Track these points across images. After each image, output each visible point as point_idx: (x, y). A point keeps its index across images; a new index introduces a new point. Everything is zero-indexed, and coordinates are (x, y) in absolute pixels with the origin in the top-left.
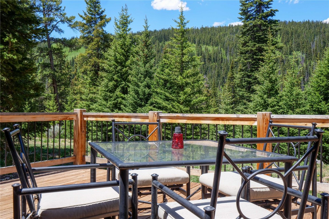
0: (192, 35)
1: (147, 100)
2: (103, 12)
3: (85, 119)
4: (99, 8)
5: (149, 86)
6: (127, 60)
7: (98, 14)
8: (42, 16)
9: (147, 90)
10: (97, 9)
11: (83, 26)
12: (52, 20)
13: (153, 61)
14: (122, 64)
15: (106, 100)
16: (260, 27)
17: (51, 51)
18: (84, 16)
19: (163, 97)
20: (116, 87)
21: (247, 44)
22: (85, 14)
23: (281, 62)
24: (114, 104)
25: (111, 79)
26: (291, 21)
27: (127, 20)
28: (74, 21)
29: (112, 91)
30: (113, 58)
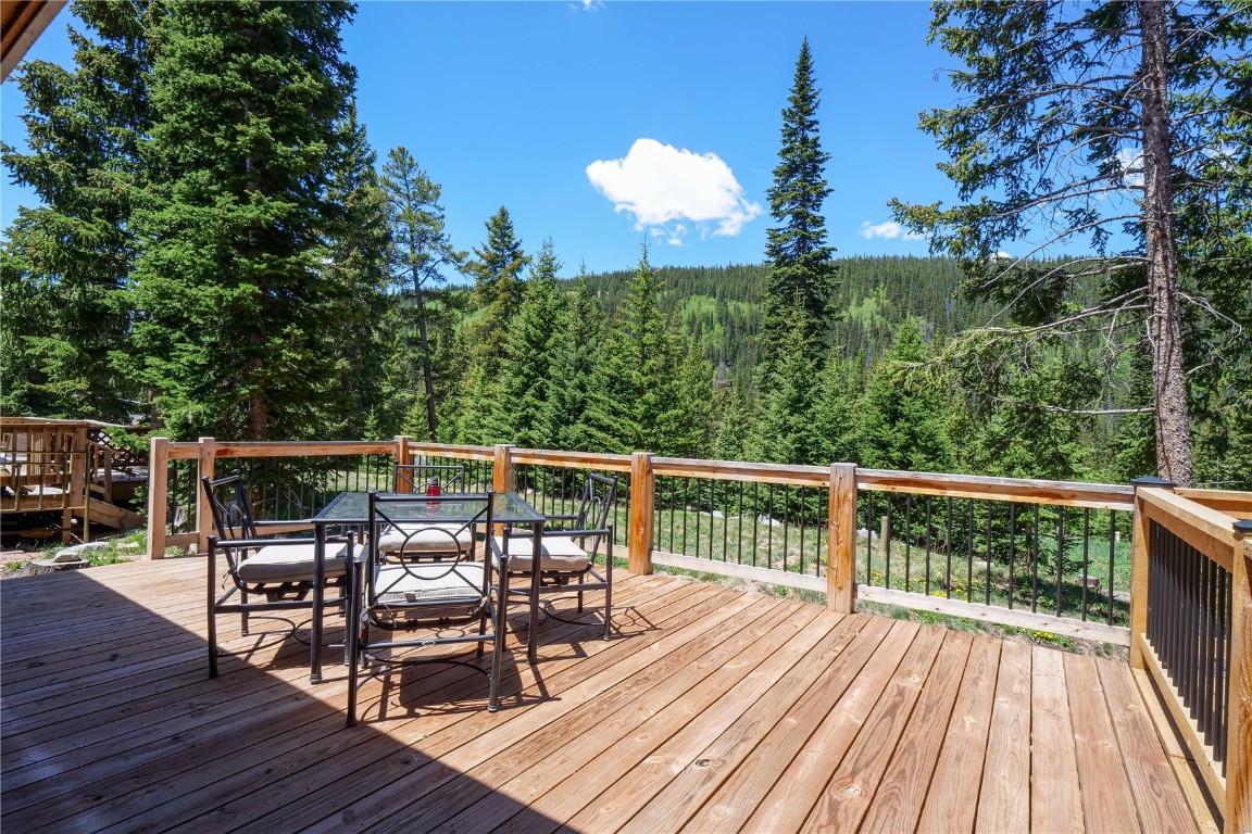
0: (709, 282)
1: (580, 410)
2: (517, 244)
3: (411, 452)
4: (510, 237)
5: (582, 387)
6: (549, 337)
7: (508, 249)
8: (408, 251)
9: (579, 395)
10: (506, 239)
11: (480, 271)
12: (425, 258)
13: (592, 341)
14: (538, 345)
15: (509, 410)
16: (803, 281)
17: (423, 316)
18: (483, 252)
19: (606, 407)
20: (526, 386)
21: (777, 311)
22: (485, 249)
23: (885, 336)
24: (521, 418)
25: (518, 373)
26: (907, 256)
27: (550, 264)
28: (466, 260)
29: (519, 394)
30: (523, 334)
